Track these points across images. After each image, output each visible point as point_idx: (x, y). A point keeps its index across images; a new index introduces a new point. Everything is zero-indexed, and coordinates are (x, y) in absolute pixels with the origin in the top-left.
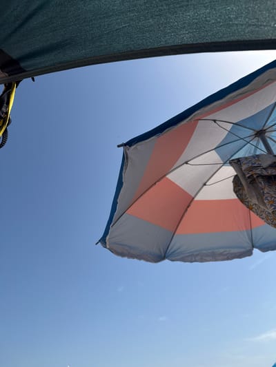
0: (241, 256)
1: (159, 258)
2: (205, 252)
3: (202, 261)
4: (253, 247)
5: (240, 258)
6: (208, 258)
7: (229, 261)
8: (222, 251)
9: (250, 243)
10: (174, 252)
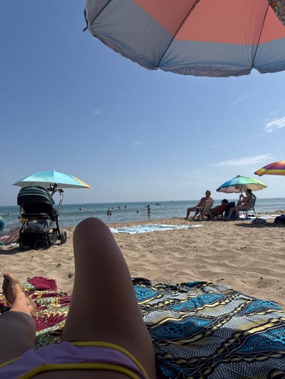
0: (237, 74)
1: (153, 65)
2: (201, 65)
3: (197, 74)
4: (253, 66)
5: (237, 76)
6: (203, 73)
7: (225, 78)
8: (219, 66)
9: (251, 62)
10: (168, 62)
